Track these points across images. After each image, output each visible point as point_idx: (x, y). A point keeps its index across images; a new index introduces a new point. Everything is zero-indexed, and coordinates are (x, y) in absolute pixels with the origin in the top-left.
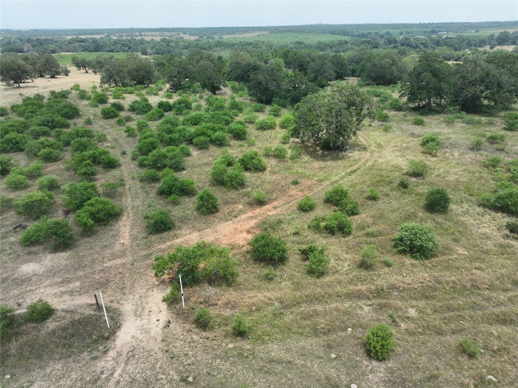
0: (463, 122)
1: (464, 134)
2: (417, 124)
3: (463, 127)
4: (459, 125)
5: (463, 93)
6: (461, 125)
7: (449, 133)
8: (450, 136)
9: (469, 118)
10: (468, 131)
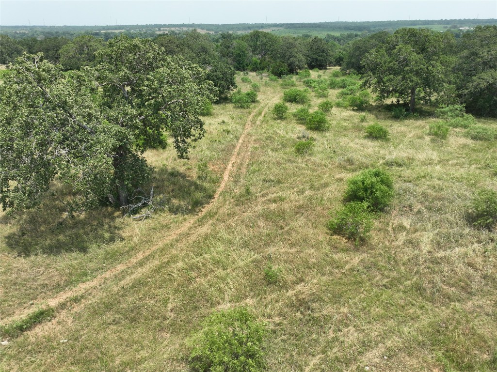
0: (466, 136)
1: (461, 165)
2: (373, 137)
3: (464, 146)
4: (456, 140)
5: (473, 81)
6: (463, 141)
7: (430, 162)
8: (429, 169)
9: (479, 128)
10: (474, 156)
